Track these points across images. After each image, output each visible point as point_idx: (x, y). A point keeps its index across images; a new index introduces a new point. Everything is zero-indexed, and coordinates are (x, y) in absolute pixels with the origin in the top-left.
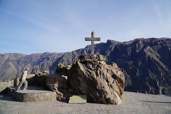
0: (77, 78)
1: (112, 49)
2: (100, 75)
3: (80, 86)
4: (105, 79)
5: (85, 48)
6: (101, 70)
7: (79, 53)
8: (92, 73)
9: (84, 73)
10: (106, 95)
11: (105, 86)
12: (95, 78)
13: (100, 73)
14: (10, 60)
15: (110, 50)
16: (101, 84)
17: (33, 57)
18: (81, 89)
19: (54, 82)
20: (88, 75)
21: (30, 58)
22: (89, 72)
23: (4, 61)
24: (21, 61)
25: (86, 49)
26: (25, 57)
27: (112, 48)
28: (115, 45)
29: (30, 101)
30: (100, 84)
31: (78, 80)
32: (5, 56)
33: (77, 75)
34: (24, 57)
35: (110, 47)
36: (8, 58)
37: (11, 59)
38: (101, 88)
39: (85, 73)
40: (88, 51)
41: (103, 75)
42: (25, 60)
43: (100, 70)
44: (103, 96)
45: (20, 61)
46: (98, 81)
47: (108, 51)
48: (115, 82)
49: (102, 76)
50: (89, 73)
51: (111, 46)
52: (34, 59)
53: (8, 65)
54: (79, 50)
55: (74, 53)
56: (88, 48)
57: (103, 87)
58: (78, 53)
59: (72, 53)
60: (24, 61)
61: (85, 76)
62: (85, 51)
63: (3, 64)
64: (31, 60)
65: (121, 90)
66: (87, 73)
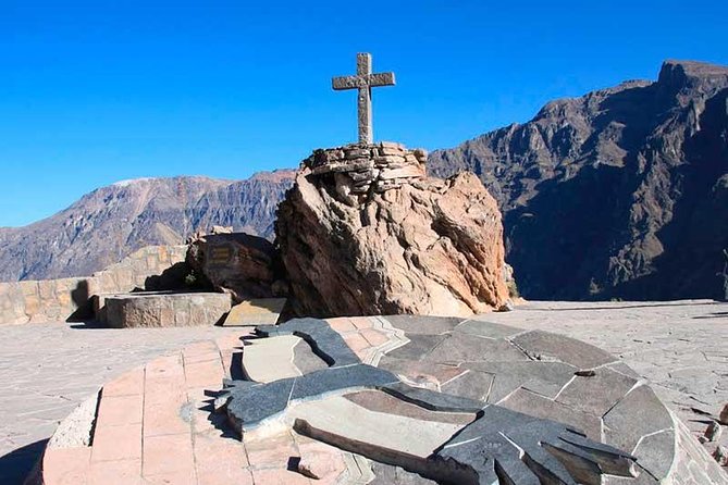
0: (303, 238)
1: (691, 115)
2: (379, 220)
3: (309, 266)
4: (393, 234)
5: (536, 119)
6: (383, 203)
7: (502, 150)
8: (346, 216)
9: (316, 216)
10: (387, 291)
11: (386, 257)
12: (354, 231)
13: (378, 216)
14: (161, 214)
15: (683, 119)
16: (371, 254)
17: (264, 190)
18: (313, 279)
19: (225, 258)
20: (333, 224)
21: (248, 198)
22: (337, 211)
23: (134, 218)
24: (209, 213)
25: (542, 122)
26: (227, 192)
27: (691, 106)
28: (710, 88)
29: (143, 322)
30: (368, 253)
31: (305, 244)
32: (137, 195)
33: (301, 228)
34: (220, 193)
35: (683, 101)
36: (151, 204)
37: (161, 206)
38: (372, 265)
39: (320, 216)
40: (550, 134)
41: (389, 220)
42: (228, 206)
43: (381, 201)
44: (378, 294)
45: (203, 213)
46: (362, 243)
47: (667, 131)
48: (438, 247)
49: (383, 224)
50: (335, 217)
51: (688, 100)
52: (266, 201)
53: (153, 236)
54: (501, 133)
55: (475, 152)
56: (555, 120)
57: (380, 264)
58: (495, 151)
59: (466, 153)
60: (221, 216)
61: (323, 226)
62: (535, 137)
63: (132, 234)
64: (257, 207)
65: (471, 277)
66: (328, 215)
